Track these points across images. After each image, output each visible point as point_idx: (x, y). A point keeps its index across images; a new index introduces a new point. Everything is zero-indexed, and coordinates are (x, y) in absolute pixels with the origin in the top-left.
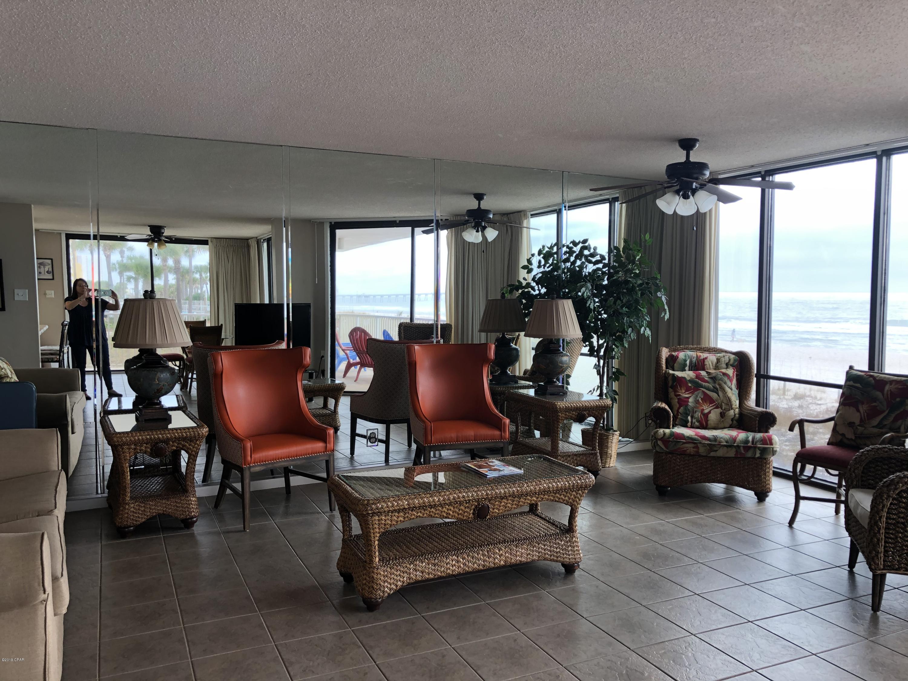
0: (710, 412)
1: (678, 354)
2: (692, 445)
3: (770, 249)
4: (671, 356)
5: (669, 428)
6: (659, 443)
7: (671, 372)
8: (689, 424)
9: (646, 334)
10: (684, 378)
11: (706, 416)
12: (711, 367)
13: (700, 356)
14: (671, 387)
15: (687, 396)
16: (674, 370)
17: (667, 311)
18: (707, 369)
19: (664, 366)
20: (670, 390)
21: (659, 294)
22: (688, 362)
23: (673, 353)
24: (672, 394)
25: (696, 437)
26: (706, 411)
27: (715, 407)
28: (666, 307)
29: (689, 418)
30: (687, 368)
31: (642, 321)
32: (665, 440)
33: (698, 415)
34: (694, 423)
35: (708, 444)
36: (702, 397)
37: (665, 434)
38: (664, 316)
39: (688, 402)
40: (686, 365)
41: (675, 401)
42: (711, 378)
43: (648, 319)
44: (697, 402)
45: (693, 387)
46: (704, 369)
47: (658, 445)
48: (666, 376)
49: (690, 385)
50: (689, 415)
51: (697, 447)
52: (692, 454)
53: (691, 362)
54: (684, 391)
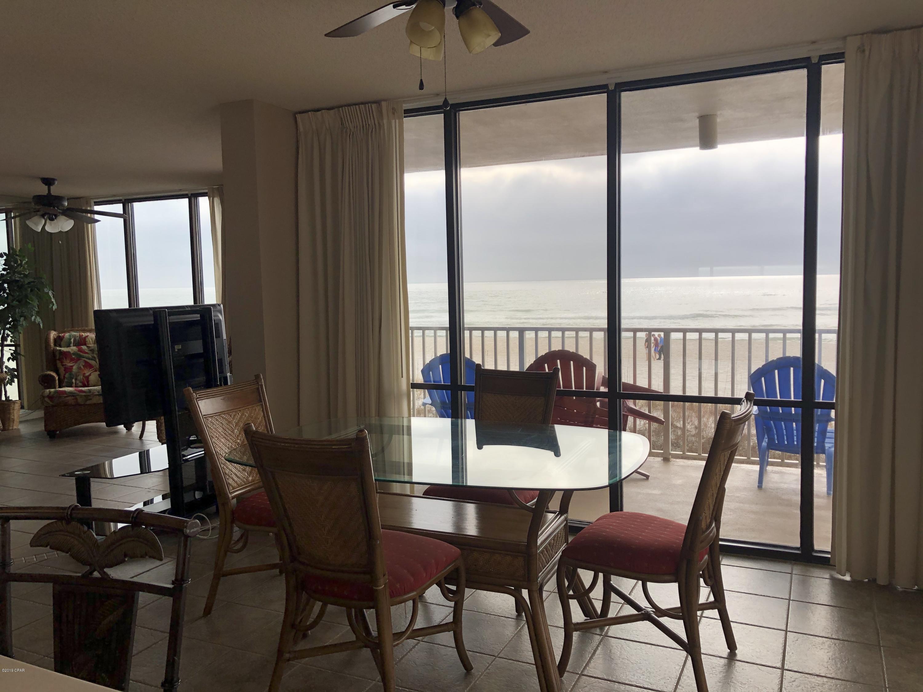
0: (90, 375)
1: (64, 335)
2: (73, 398)
3: (135, 255)
4: (59, 337)
5: (55, 388)
6: (46, 399)
7: (58, 348)
8: (74, 385)
9: (36, 321)
10: (69, 352)
11: (87, 378)
12: (91, 343)
13: (83, 335)
14: (59, 359)
15: (71, 365)
16: (61, 347)
17: (54, 303)
18: (88, 344)
19: (52, 345)
20: (58, 362)
21: (46, 290)
22: (72, 340)
23: (60, 335)
24: (59, 365)
25: (75, 391)
26: (87, 374)
27: (94, 371)
28: (53, 300)
29: (74, 381)
30: (72, 345)
31: (32, 312)
32: (50, 397)
33: (81, 377)
34: (78, 384)
35: (85, 396)
36: (84, 364)
37: (50, 392)
38: (52, 307)
39: (72, 369)
40: (70, 343)
41: (62, 370)
42: (91, 350)
43: (36, 310)
44: (79, 368)
45: (76, 358)
46: (85, 344)
47: (45, 401)
48: (54, 352)
49: (73, 357)
50: (73, 378)
51: (76, 399)
52: (73, 404)
53: (75, 340)
54: (68, 361)
